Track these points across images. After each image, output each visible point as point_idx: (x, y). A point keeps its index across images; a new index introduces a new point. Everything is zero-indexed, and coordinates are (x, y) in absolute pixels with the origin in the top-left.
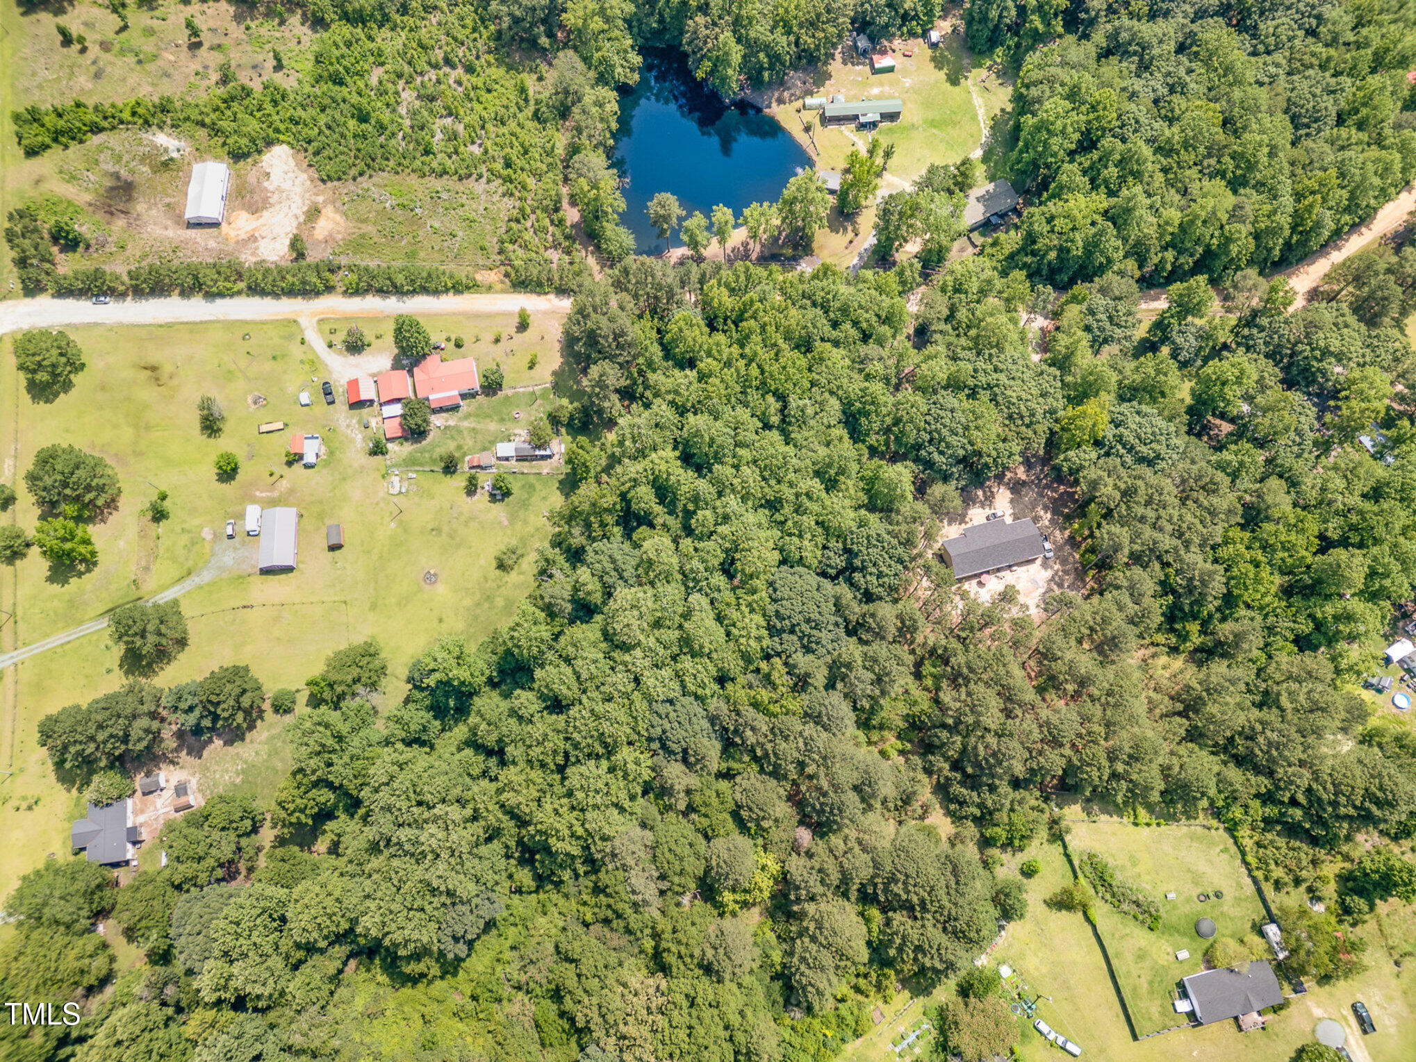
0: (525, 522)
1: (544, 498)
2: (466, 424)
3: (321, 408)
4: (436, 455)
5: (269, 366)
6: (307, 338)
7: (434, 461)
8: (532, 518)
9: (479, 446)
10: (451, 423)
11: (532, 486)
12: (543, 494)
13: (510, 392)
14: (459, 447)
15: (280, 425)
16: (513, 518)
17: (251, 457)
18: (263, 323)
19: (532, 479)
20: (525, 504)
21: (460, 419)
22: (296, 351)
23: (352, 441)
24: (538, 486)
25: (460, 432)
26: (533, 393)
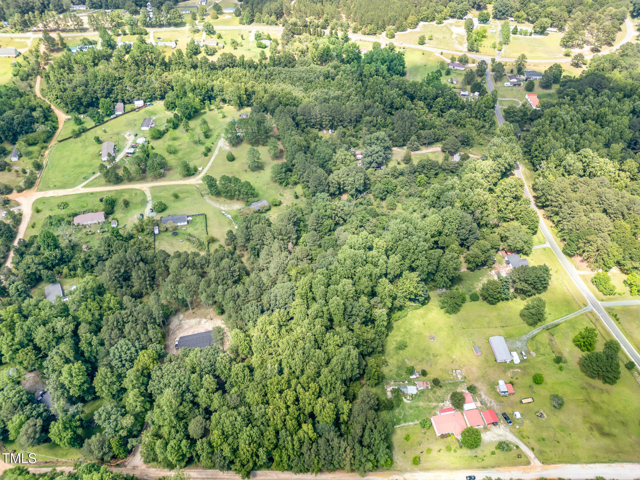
0: (398, 360)
1: (391, 371)
2: (434, 404)
3: (508, 411)
4: (444, 388)
5: (545, 435)
6: (531, 452)
7: (445, 386)
8: (395, 362)
9: (426, 393)
10: (441, 404)
11: (397, 376)
12: (392, 373)
13: (417, 422)
14: (435, 392)
15: (524, 401)
16: (403, 362)
17: (530, 386)
18: (560, 462)
19: (398, 379)
20: (399, 368)
21: (438, 406)
22: (534, 443)
23: (486, 394)
24: (395, 376)
25: (436, 400)
26: (405, 422)
